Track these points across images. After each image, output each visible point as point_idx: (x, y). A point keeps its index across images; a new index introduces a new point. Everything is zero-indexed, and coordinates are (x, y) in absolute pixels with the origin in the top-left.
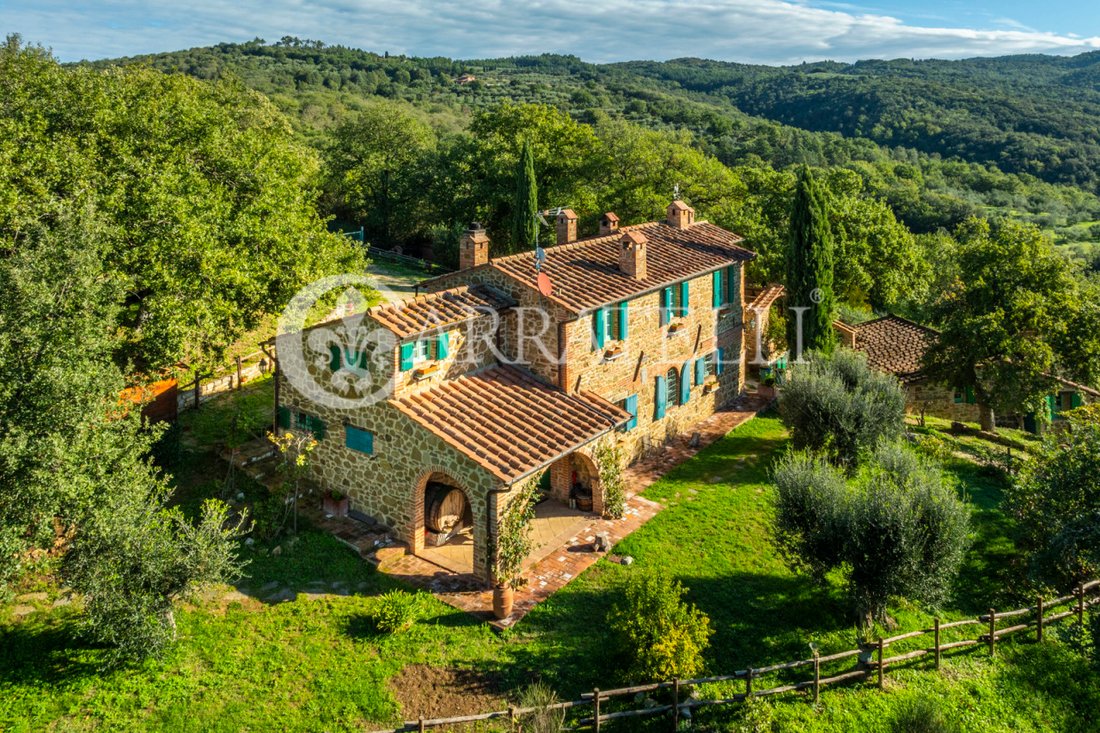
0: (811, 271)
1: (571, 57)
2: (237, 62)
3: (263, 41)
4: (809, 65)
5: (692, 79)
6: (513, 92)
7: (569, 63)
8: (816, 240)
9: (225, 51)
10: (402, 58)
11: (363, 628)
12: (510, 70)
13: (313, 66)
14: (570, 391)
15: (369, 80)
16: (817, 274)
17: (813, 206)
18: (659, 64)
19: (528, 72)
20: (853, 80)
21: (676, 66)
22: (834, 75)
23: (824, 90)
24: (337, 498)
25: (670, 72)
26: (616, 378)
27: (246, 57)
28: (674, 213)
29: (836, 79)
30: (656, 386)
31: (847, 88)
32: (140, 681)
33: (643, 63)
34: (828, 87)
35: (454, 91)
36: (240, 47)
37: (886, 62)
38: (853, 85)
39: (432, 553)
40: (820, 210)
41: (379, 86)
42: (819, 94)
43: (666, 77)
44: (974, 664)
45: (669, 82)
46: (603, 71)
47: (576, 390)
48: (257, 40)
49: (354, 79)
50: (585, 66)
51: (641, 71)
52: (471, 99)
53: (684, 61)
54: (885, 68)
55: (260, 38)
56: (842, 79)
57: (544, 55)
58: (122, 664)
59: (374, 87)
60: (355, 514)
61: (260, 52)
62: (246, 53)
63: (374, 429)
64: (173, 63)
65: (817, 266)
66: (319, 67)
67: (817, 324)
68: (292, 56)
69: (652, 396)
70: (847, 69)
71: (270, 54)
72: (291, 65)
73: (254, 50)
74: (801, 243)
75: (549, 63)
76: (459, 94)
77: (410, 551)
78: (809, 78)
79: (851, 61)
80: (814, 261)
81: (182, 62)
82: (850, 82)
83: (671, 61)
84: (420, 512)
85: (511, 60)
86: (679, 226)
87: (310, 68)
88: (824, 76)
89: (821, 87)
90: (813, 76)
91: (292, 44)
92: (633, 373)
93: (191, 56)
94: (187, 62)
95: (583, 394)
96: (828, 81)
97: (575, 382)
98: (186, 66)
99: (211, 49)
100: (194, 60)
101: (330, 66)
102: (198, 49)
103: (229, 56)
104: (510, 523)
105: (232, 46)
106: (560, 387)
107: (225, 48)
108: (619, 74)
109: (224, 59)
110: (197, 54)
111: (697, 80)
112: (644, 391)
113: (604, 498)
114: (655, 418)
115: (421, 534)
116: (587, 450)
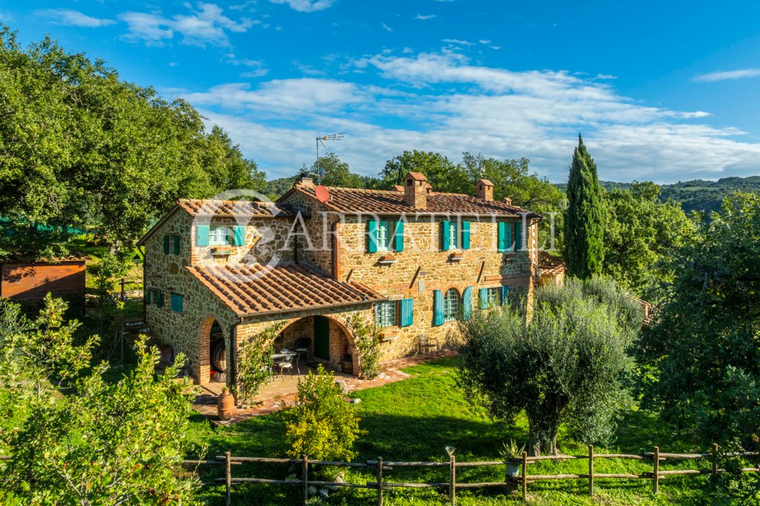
0: (581, 224)
4: (683, 183)
8: (586, 198)
14: (341, 279)
16: (587, 226)
17: (585, 170)
20: (715, 191)
22: (700, 188)
23: (692, 198)
26: (391, 281)
28: (481, 189)
29: (701, 191)
30: (434, 298)
31: (709, 197)
34: (695, 196)
37: (741, 179)
38: (714, 195)
39: (213, 385)
40: (591, 175)
42: (689, 202)
44: (632, 497)
47: (347, 280)
54: (741, 183)
56: (707, 191)
63: (183, 293)
64: (269, 187)
65: (587, 219)
67: (586, 268)
69: (430, 305)
70: (713, 184)
74: (574, 202)
77: (195, 383)
78: (682, 191)
79: (716, 180)
80: (584, 216)
81: (273, 186)
82: (712, 192)
84: (205, 353)
86: (484, 197)
88: (693, 189)
89: (690, 197)
90: (684, 189)
92: (410, 282)
93: (279, 183)
94: (276, 187)
95: (352, 283)
96: (695, 192)
97: (346, 273)
98: (276, 189)
100: (280, 186)
102: (283, 179)
106: (333, 276)
112: (422, 299)
113: (360, 362)
114: (434, 324)
115: (205, 371)
116: (340, 318)
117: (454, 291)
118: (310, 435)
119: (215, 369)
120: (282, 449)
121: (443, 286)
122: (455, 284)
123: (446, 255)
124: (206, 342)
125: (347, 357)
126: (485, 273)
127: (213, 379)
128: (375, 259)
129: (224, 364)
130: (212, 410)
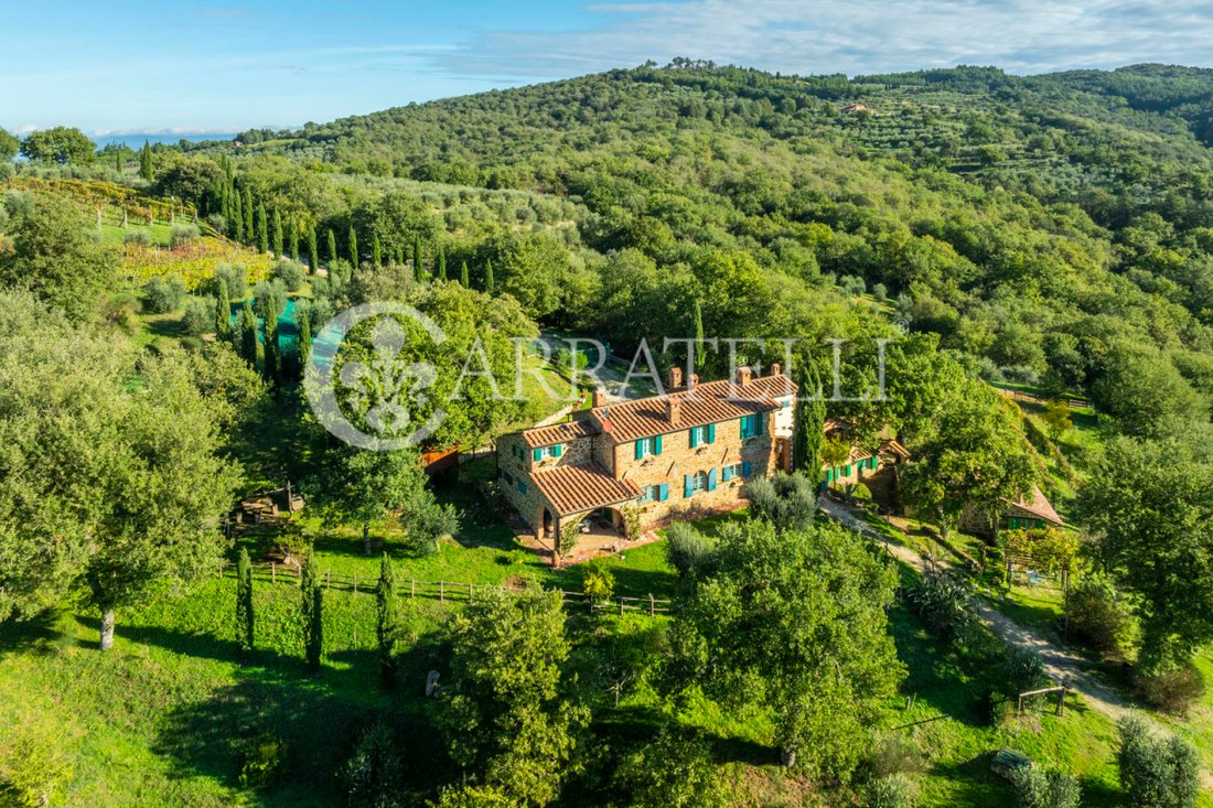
1: (992, 69)
2: (627, 91)
3: (654, 64)
5: (1144, 94)
6: (903, 123)
7: (988, 77)
9: (617, 78)
10: (795, 77)
11: (503, 561)
12: (915, 88)
13: (700, 94)
14: (619, 478)
15: (753, 110)
18: (1105, 73)
19: (936, 90)
21: (1130, 77)
24: (515, 511)
25: (1118, 85)
26: (653, 473)
27: (636, 85)
30: (686, 479)
32: (425, 562)
33: (1085, 72)
35: (839, 122)
36: (631, 73)
39: (545, 541)
41: (762, 117)
43: (1111, 91)
45: (1114, 98)
46: (1029, 86)
47: (623, 477)
48: (649, 63)
49: (737, 110)
50: (1007, 81)
51: (1081, 83)
52: (855, 133)
53: (1141, 69)
55: (652, 60)
57: (959, 67)
58: (420, 556)
59: (757, 119)
60: (521, 519)
61: (649, 79)
62: (636, 80)
63: (526, 484)
64: (570, 91)
66: (705, 94)
68: (680, 82)
69: (682, 484)
71: (659, 81)
72: (679, 93)
73: (644, 76)
75: (964, 77)
76: (844, 126)
77: (536, 538)
81: (578, 89)
83: (1122, 70)
84: (541, 522)
85: (921, 75)
87: (696, 97)
91: (683, 65)
92: (667, 472)
93: (586, 83)
94: (583, 91)
95: (626, 480)
97: (622, 474)
99: (605, 76)
100: (588, 88)
101: (716, 93)
102: (592, 76)
103: (620, 83)
104: (568, 532)
105: (624, 72)
106: (612, 475)
107: (617, 75)
108: (1050, 88)
109: (616, 87)
110: (591, 82)
111: (1150, 96)
112: (675, 482)
113: (629, 530)
114: (685, 496)
115: (541, 532)
116: (616, 507)
117: (702, 472)
118: (593, 584)
119: (547, 530)
120: (582, 589)
121: (692, 470)
122: (703, 468)
123: (694, 450)
124: (542, 516)
125: (622, 525)
126: (728, 456)
127: (546, 536)
128: (641, 462)
129: (552, 528)
130: (548, 560)
